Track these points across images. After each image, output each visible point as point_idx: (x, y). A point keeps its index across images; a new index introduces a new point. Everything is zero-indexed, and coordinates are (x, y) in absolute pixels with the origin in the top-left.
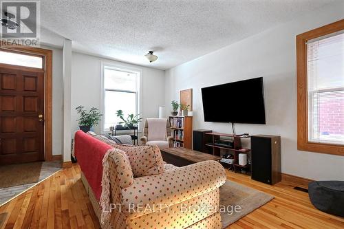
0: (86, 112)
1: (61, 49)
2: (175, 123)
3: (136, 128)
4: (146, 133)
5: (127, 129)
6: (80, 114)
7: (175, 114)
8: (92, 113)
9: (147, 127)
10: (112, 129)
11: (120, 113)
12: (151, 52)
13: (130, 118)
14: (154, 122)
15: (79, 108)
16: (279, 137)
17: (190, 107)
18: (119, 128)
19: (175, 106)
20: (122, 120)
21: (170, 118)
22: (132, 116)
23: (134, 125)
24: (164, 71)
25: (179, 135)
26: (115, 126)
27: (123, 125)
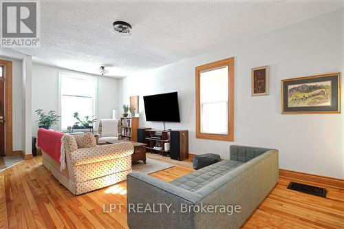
0: (45, 114)
1: (21, 61)
2: (125, 123)
3: (92, 127)
4: (100, 131)
5: (82, 128)
6: (39, 116)
7: (126, 115)
8: (50, 115)
9: (101, 126)
10: (69, 128)
11: (76, 115)
12: (103, 68)
13: (85, 119)
14: (107, 123)
15: (39, 111)
16: (187, 131)
17: (136, 110)
18: (76, 127)
19: (126, 109)
20: (78, 121)
21: (122, 118)
22: (87, 117)
23: (90, 125)
24: (118, 80)
25: (128, 132)
26: (72, 126)
27: (80, 125)
